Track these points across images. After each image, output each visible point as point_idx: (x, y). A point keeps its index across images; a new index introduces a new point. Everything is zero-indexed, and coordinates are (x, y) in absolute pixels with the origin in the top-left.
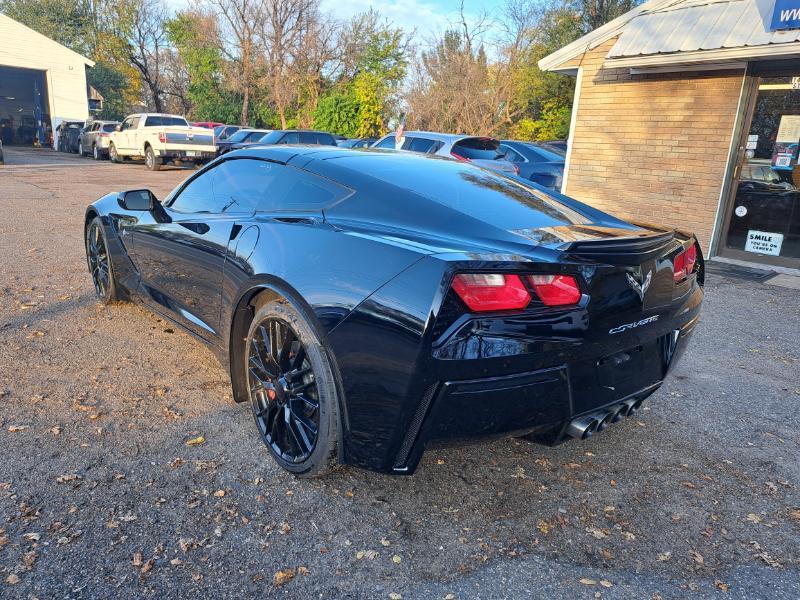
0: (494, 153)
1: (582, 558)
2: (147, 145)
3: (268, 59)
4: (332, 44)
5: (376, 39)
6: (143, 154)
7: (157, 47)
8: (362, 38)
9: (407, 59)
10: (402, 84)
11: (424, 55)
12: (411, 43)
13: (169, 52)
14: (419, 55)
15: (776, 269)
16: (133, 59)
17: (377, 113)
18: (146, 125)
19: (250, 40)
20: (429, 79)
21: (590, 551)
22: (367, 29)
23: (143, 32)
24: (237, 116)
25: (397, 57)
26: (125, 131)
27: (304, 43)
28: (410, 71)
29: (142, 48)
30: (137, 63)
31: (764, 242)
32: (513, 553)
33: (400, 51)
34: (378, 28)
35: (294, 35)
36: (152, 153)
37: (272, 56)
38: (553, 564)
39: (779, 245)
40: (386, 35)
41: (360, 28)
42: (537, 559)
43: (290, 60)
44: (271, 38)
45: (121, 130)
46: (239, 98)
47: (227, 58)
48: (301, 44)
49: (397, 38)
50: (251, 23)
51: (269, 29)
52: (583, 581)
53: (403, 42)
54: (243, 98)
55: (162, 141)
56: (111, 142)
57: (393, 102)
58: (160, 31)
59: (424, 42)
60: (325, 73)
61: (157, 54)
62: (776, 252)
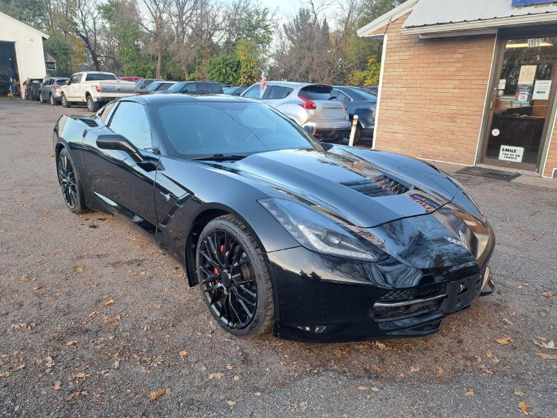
0: (328, 95)
1: (362, 373)
2: (88, 94)
3: (175, 31)
4: (219, 20)
5: (250, 15)
6: (85, 101)
7: (95, 23)
8: (241, 15)
9: (273, 29)
10: (269, 47)
11: (284, 26)
12: (275, 18)
13: (104, 27)
14: (281, 26)
15: (520, 171)
16: (77, 32)
17: (252, 68)
18: (87, 80)
19: (160, 17)
20: (288, 43)
21: (368, 368)
22: (244, 8)
23: (84, 13)
24: (154, 72)
25: (266, 28)
26: (72, 85)
27: (199, 19)
28: (274, 37)
29: (84, 24)
30: (81, 35)
31: (511, 153)
32: (316, 371)
33: (267, 23)
34: (251, 8)
35: (192, 14)
36: (92, 100)
37: (177, 28)
38: (341, 377)
39: (521, 155)
40: (257, 13)
41: (238, 7)
42: (331, 374)
43: (190, 31)
44: (176, 16)
45: (69, 84)
46: (155, 58)
47: (145, 30)
48: (197, 20)
49: (265, 14)
50: (161, 6)
51: (174, 9)
52: (360, 388)
53: (269, 17)
54: (157, 59)
55: (99, 91)
56: (62, 92)
57: (264, 60)
58: (97, 12)
59: (284, 17)
60: (215, 39)
61: (95, 29)
62: (519, 160)
